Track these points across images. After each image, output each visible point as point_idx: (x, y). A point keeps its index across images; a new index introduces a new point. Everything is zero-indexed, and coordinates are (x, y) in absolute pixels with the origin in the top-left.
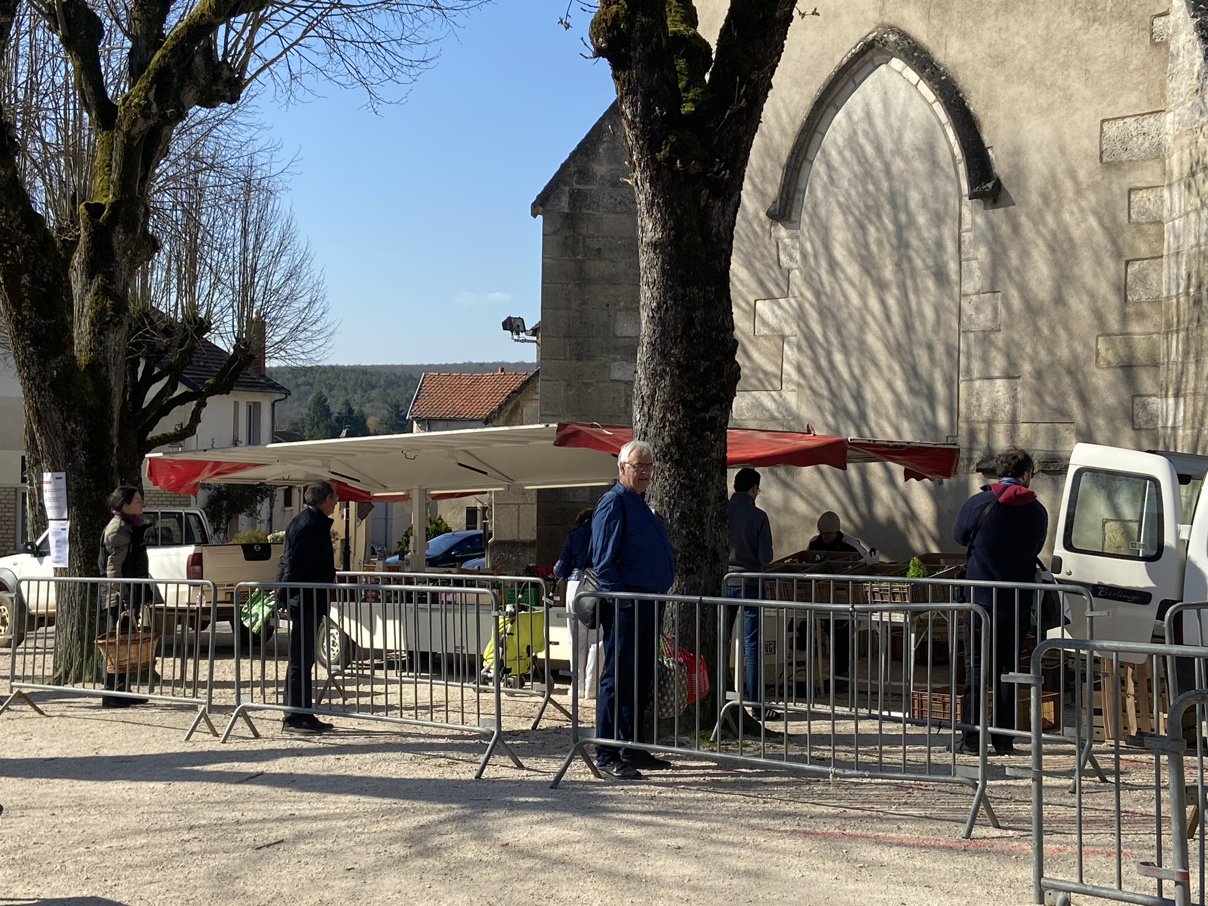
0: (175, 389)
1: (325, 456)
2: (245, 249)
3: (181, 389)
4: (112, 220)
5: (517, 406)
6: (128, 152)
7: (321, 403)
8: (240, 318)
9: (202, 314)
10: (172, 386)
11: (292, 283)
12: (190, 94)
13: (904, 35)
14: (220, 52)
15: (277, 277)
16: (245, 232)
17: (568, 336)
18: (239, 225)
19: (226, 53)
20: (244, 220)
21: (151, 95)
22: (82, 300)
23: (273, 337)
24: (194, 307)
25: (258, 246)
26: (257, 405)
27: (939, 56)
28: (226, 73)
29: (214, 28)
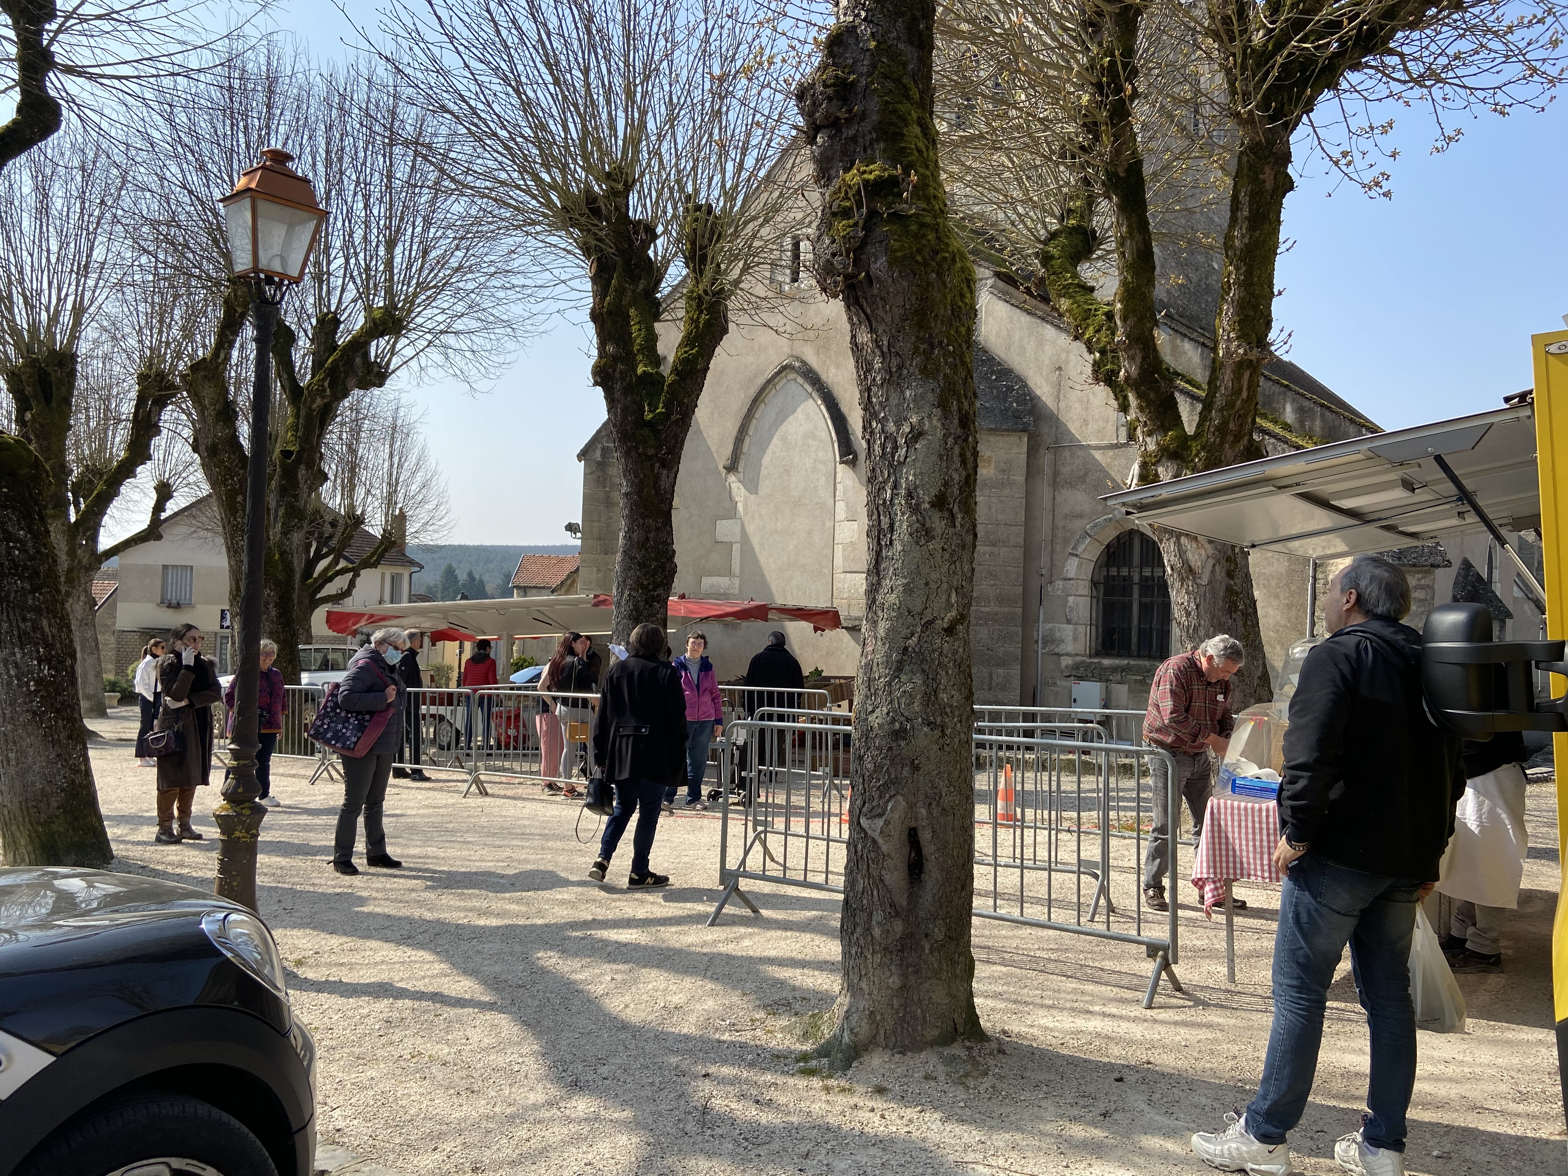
0: (337, 564)
1: (445, 612)
2: (392, 465)
3: (342, 564)
4: (299, 461)
5: (573, 582)
6: (309, 417)
7: (450, 573)
8: (387, 515)
9: (359, 512)
10: (336, 562)
11: (424, 491)
12: (351, 381)
13: (804, 363)
14: (373, 354)
15: (414, 487)
16: (391, 456)
17: (599, 539)
18: (387, 451)
19: (377, 356)
20: (391, 446)
21: (326, 384)
22: (276, 512)
23: (410, 529)
24: (352, 507)
25: (400, 466)
26: (400, 575)
27: (824, 377)
28: (376, 369)
29: (367, 344)
